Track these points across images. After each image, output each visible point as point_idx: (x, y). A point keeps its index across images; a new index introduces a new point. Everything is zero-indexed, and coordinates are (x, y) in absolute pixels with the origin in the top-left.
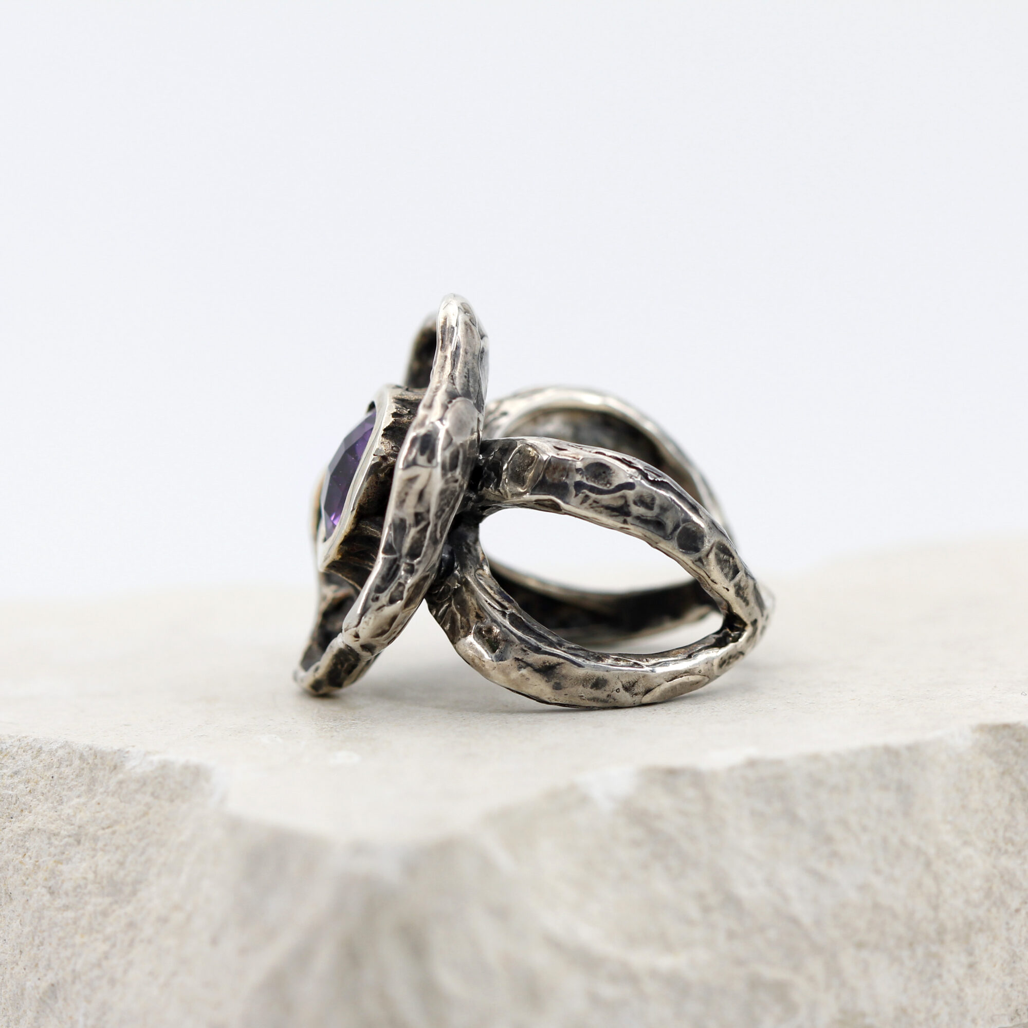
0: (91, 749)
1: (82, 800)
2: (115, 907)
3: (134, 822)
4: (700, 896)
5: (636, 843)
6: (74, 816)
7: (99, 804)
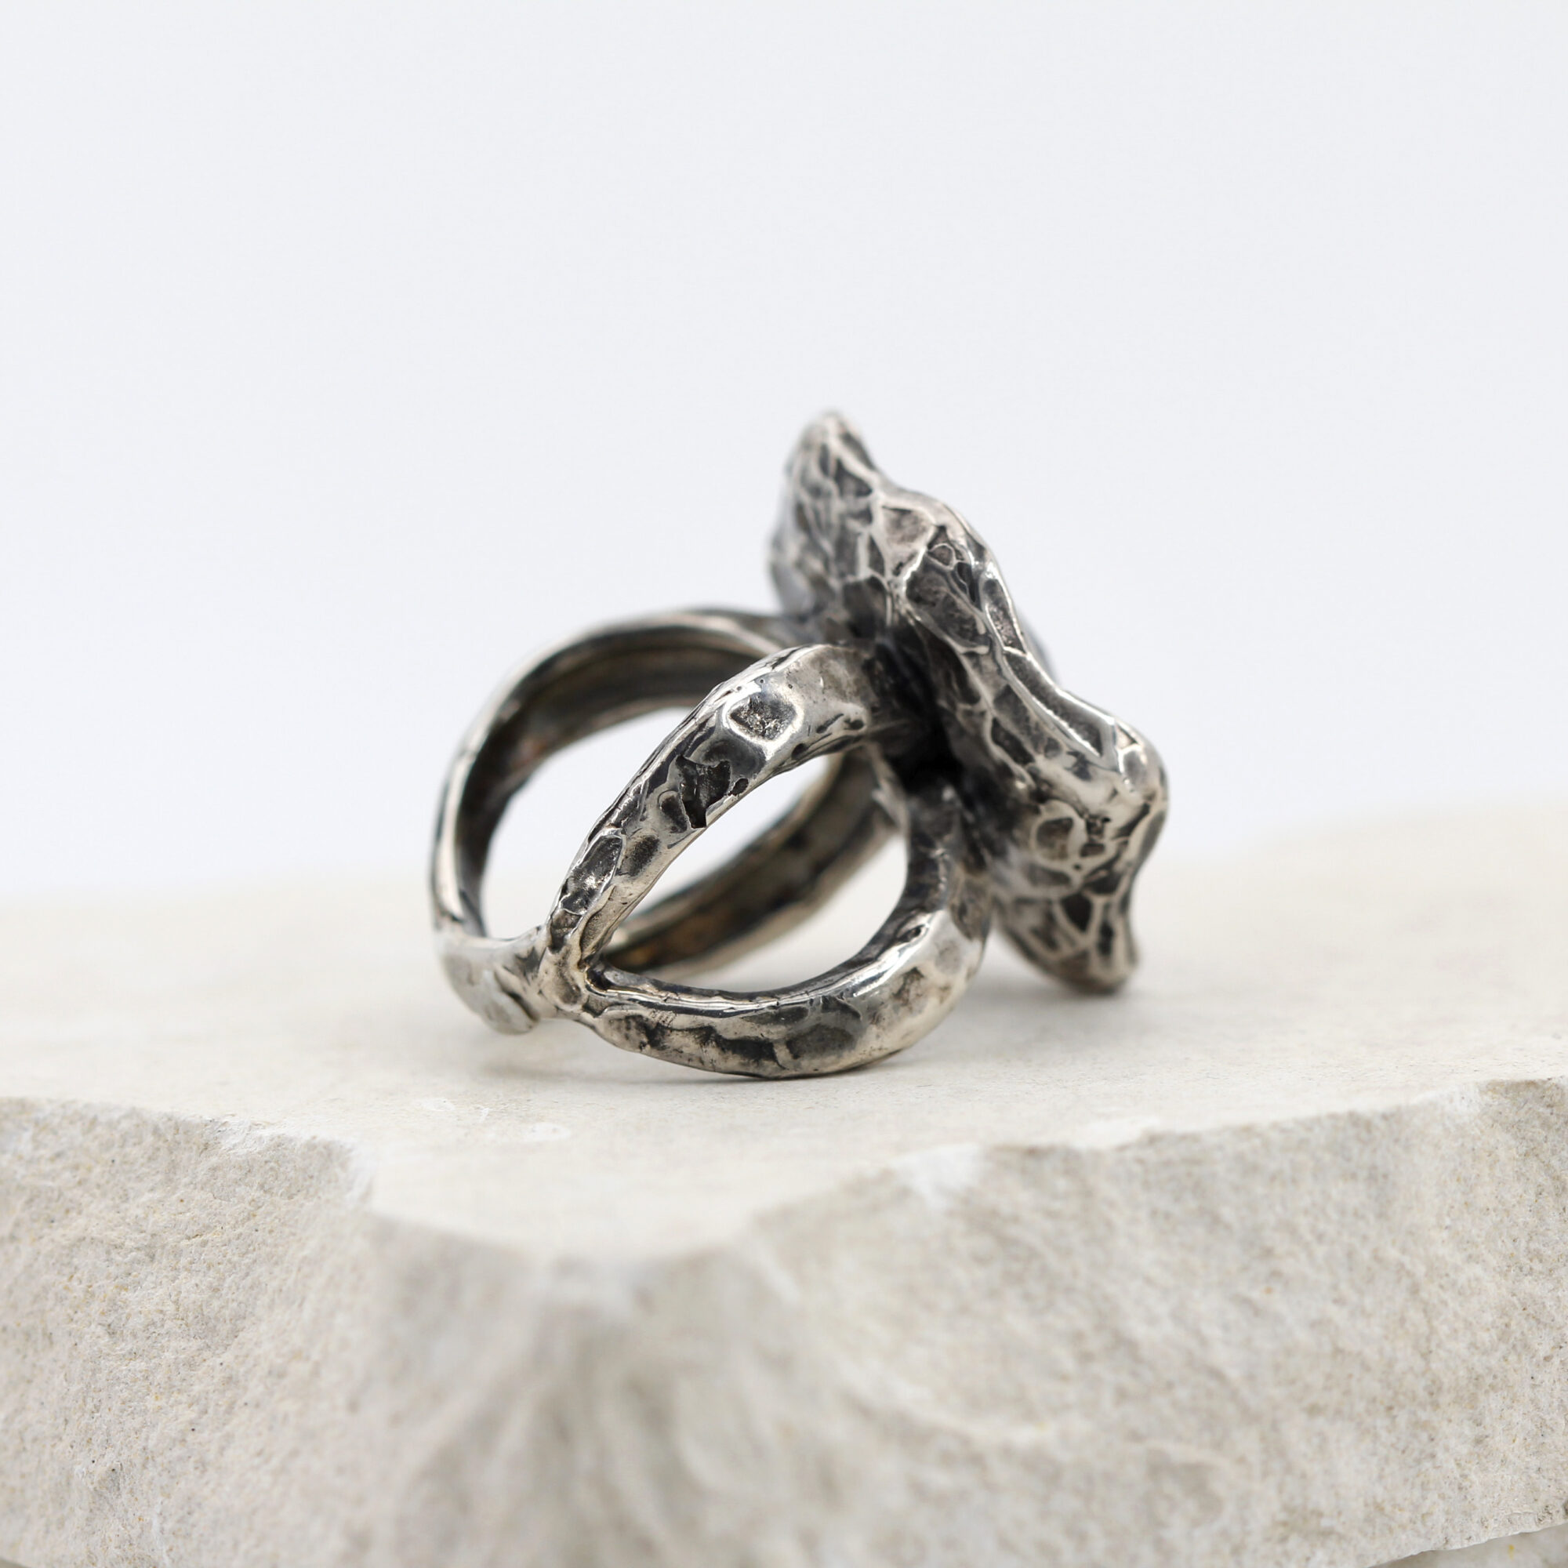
0: (170, 1119)
1: (157, 1195)
2: (206, 1354)
3: (234, 1227)
4: (1078, 1337)
5: (980, 1260)
6: (146, 1218)
7: (182, 1201)
